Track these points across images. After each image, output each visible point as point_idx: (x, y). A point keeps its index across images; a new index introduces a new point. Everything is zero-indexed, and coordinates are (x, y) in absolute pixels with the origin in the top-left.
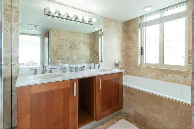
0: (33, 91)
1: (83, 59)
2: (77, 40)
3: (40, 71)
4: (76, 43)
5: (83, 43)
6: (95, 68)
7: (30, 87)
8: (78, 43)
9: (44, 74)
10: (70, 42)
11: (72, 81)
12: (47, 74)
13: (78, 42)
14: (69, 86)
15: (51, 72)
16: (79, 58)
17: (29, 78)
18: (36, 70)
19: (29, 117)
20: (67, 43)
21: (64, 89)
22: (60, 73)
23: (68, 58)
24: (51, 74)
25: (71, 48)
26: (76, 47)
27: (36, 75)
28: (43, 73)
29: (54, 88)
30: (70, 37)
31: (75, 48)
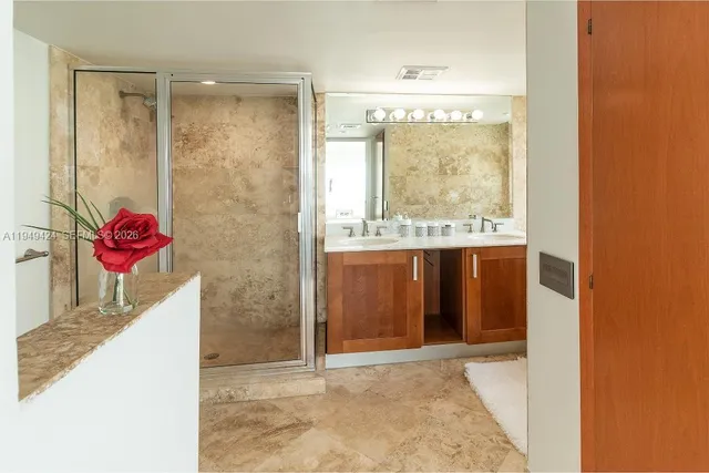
0: (346, 261)
1: (478, 201)
2: (458, 149)
3: (358, 230)
4: (455, 156)
5: (477, 155)
6: (482, 230)
7: (341, 254)
8: (463, 157)
9: (367, 238)
10: (438, 154)
11: (411, 253)
12: (372, 237)
13: (462, 153)
14: (405, 261)
15: (378, 234)
16: (465, 199)
17: (341, 241)
18: (351, 229)
19: (341, 298)
20: (429, 158)
21: (396, 265)
22: (395, 236)
23: (432, 201)
24: (378, 237)
25: (442, 171)
26: (456, 170)
27: (353, 239)
28: (363, 235)
29: (380, 261)
30: (437, 142)
31: (454, 170)
